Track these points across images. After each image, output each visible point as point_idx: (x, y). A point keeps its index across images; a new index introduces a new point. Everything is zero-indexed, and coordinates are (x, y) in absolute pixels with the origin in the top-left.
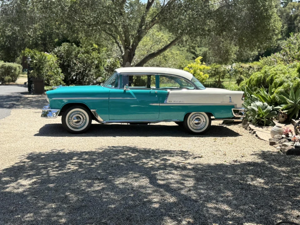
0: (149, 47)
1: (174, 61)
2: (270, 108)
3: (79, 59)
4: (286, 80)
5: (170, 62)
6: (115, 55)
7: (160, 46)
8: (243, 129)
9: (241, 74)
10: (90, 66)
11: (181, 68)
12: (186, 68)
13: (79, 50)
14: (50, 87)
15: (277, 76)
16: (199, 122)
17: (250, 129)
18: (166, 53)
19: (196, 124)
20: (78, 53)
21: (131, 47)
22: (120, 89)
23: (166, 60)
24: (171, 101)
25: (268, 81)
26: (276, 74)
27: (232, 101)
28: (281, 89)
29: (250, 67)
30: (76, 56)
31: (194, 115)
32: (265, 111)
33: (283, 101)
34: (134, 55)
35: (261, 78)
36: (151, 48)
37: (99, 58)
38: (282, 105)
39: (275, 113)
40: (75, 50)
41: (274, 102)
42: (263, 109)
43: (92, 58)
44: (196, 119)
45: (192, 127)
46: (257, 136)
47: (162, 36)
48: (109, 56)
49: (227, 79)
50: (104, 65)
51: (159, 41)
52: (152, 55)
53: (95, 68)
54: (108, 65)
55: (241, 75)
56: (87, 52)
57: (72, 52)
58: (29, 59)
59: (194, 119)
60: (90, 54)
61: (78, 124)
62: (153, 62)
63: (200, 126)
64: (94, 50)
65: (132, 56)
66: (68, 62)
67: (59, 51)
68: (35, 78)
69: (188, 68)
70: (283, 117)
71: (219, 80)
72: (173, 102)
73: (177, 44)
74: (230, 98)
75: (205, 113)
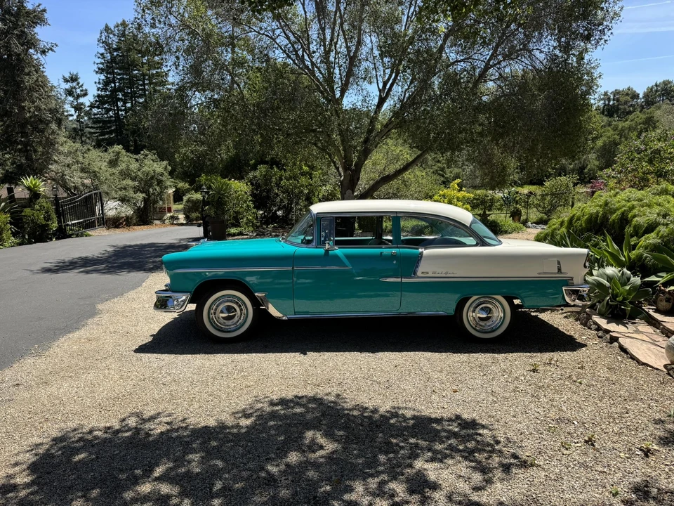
0: (382, 168)
1: (419, 187)
2: (637, 280)
3: (282, 187)
4: (661, 220)
5: (413, 189)
6: (333, 180)
7: (398, 166)
8: (577, 323)
9: (517, 203)
10: (298, 197)
11: (429, 197)
12: (436, 197)
13: (281, 175)
14: (239, 229)
15: (635, 211)
16: (489, 315)
17: (599, 328)
18: (407, 175)
19: (481, 319)
20: (281, 179)
21: (353, 167)
22: (317, 248)
23: (405, 185)
24: (428, 273)
25: (614, 220)
26: (633, 208)
27: (562, 271)
28: (652, 238)
29: (531, 193)
30: (278, 185)
31: (478, 301)
32: (628, 288)
33: (660, 265)
34: (358, 179)
35: (598, 216)
36: (384, 170)
37: (311, 185)
38: (660, 274)
39: (648, 291)
40: (275, 175)
41: (638, 267)
42: (624, 284)
43: (301, 186)
44: (482, 309)
45: (474, 326)
46: (624, 350)
47: (401, 151)
48: (324, 182)
49: (496, 212)
50: (318, 195)
51: (397, 158)
52: (386, 179)
53: (305, 200)
54: (324, 195)
55: (516, 205)
56: (295, 177)
57: (271, 178)
58: (204, 189)
59: (478, 309)
60: (298, 181)
61: (230, 322)
62: (387, 189)
63: (492, 324)
64: (303, 174)
65: (356, 181)
66: (267, 192)
67: (255, 177)
68: (211, 217)
69: (440, 196)
70: (668, 300)
71: (484, 212)
72: (430, 275)
73: (419, 165)
74: (559, 263)
75: (503, 297)
